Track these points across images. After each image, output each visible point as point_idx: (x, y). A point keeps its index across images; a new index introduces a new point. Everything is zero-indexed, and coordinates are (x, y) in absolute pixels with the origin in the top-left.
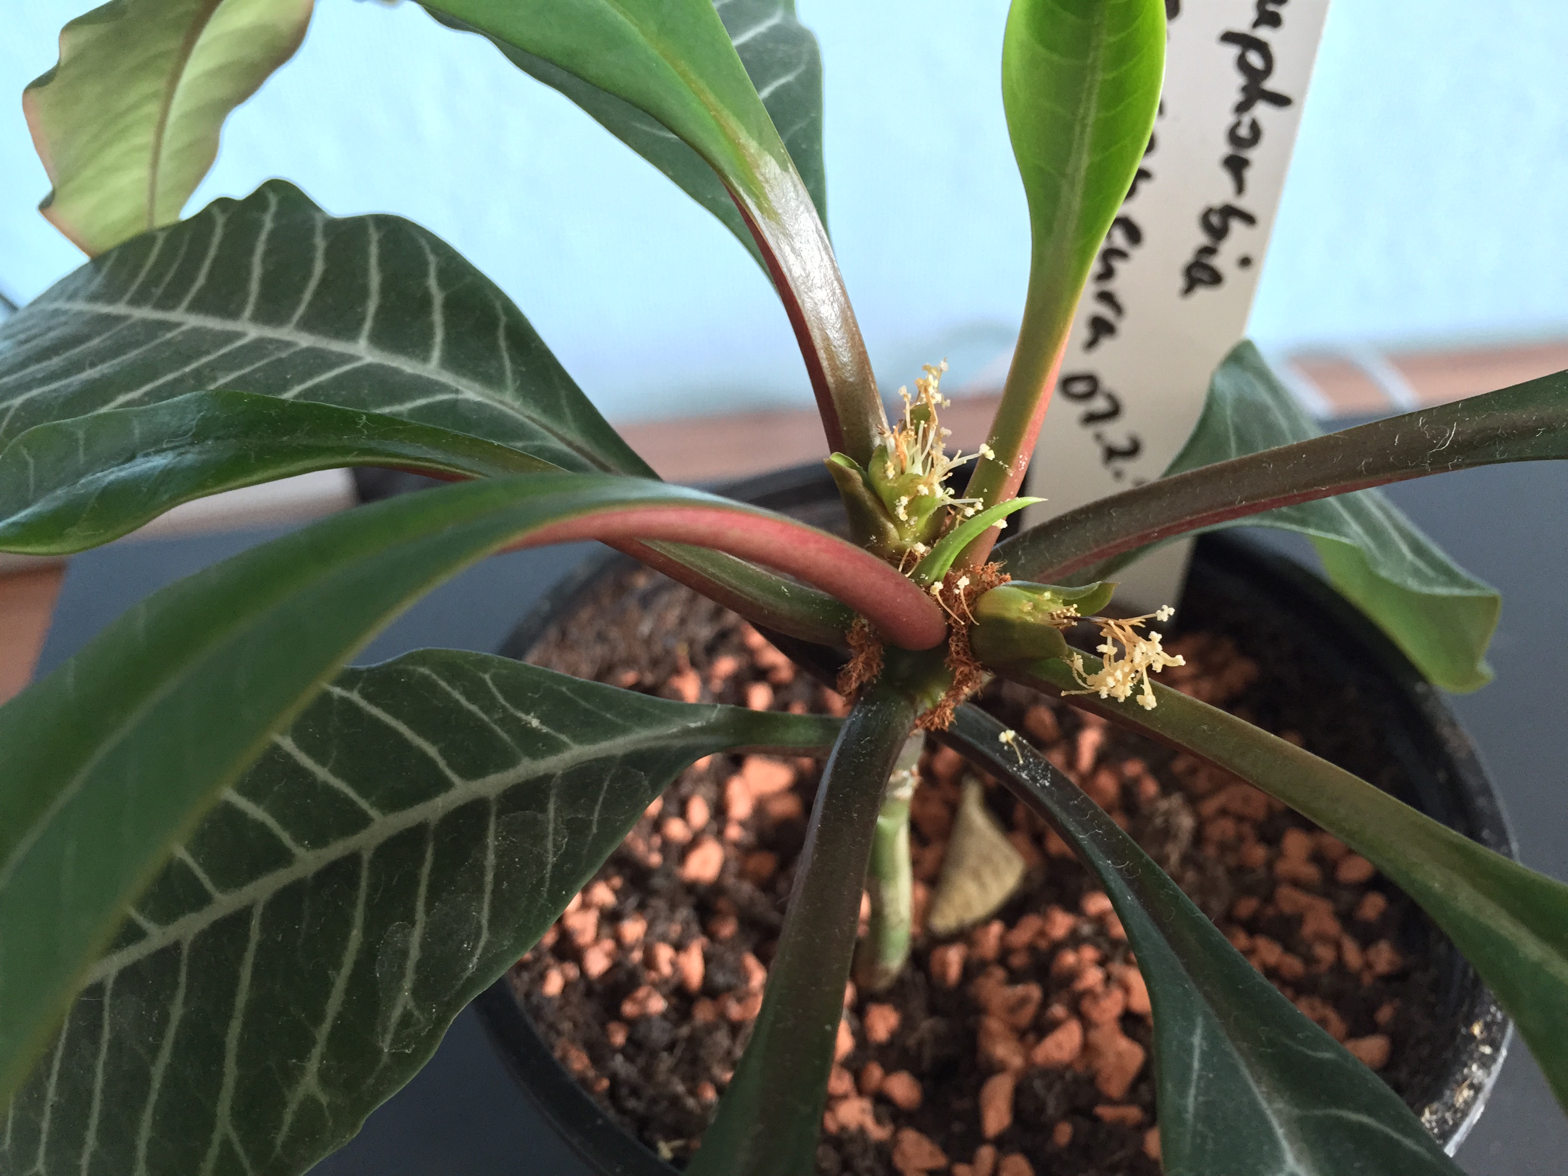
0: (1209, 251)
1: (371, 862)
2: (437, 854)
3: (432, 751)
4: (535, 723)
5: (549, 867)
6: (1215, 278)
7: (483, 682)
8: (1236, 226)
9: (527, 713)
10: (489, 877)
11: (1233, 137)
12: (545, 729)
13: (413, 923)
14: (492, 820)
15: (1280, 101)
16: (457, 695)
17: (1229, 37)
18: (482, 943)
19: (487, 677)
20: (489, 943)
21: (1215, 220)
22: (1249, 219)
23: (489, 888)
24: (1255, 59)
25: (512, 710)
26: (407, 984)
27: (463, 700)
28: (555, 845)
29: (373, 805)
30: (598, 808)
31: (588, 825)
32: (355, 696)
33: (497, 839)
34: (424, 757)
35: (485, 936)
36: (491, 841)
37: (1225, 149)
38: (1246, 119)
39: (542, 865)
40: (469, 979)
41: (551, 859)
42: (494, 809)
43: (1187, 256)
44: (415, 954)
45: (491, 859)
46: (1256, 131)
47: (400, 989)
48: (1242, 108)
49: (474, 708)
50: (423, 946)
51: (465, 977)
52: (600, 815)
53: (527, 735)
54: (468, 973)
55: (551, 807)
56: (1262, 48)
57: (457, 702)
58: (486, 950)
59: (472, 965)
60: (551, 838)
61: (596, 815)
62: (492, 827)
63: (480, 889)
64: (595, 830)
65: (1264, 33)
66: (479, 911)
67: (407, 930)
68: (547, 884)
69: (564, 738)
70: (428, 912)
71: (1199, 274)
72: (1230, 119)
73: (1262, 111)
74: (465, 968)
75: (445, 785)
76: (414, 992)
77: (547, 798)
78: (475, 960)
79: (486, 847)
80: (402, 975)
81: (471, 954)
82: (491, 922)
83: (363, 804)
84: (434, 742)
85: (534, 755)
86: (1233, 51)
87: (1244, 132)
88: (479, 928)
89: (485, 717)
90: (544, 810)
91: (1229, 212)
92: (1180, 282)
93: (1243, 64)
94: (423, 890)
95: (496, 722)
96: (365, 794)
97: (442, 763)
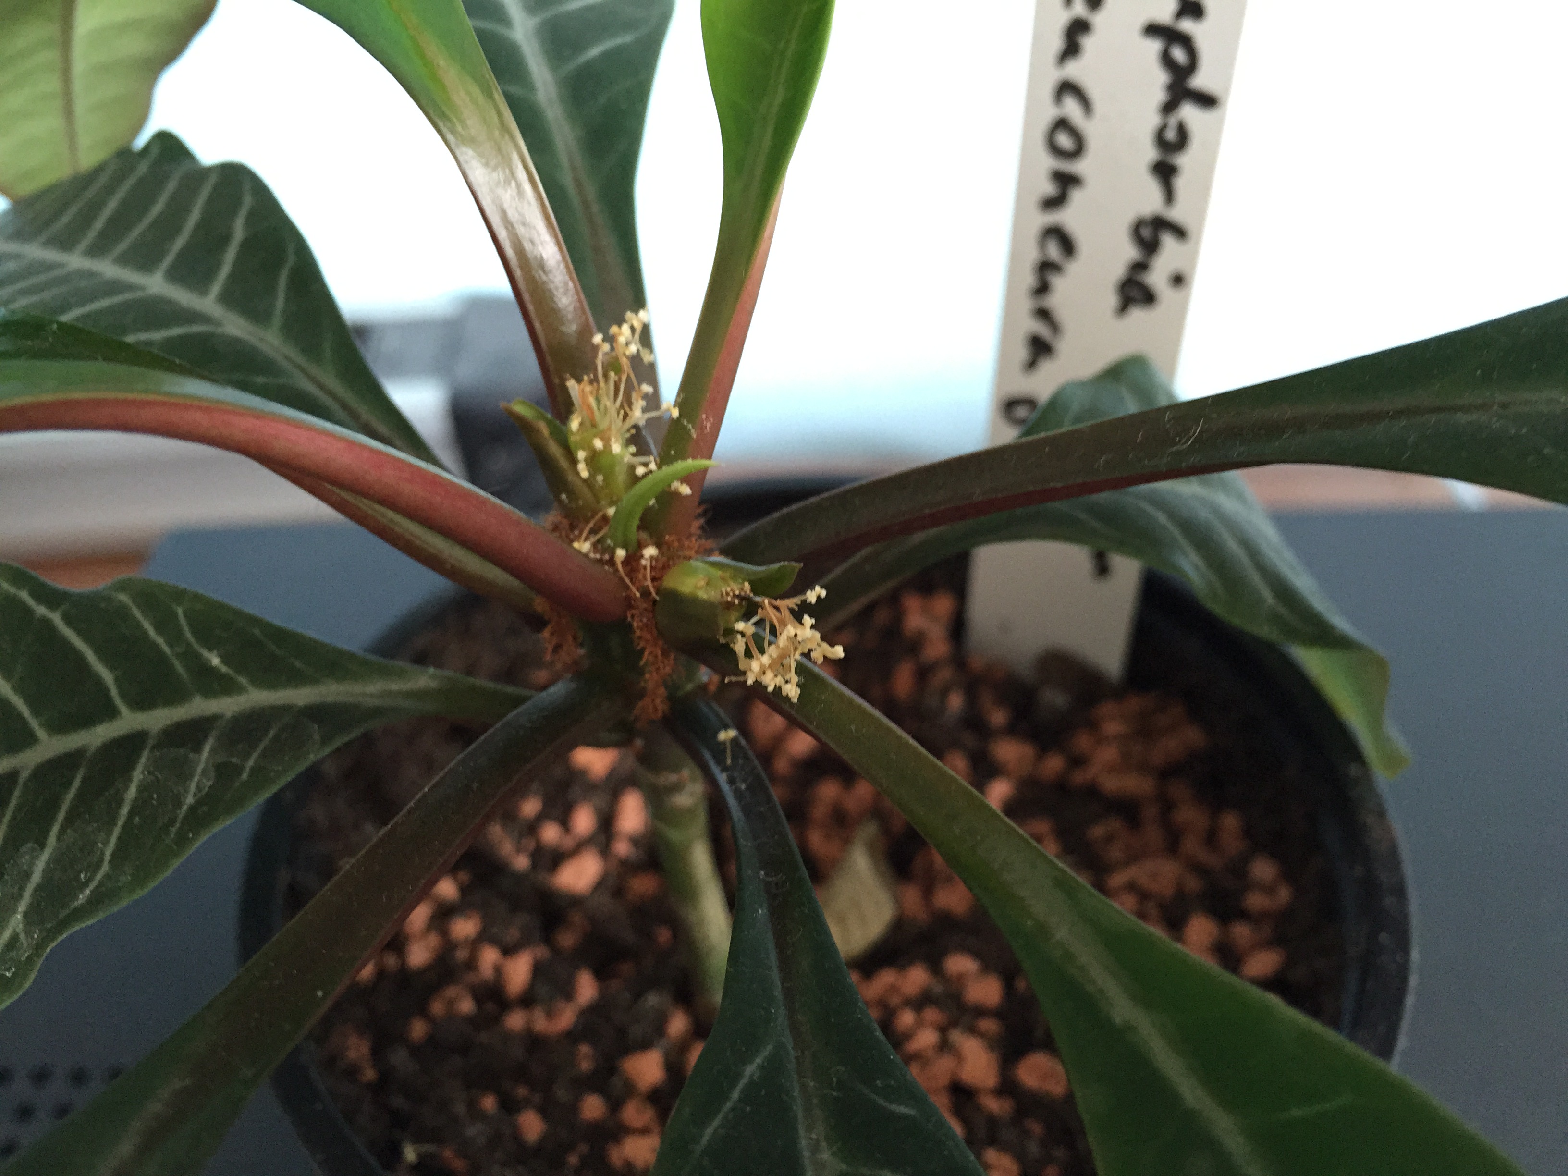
0: (1140, 267)
1: (25, 784)
2: (84, 781)
3: (107, 676)
4: (216, 661)
5: (185, 808)
6: (1148, 298)
7: (175, 615)
8: (1168, 241)
9: (210, 649)
10: (125, 811)
11: (1161, 141)
12: (224, 669)
13: (42, 846)
14: (146, 753)
15: (1207, 101)
16: (147, 626)
17: (1153, 30)
18: (99, 876)
19: (180, 611)
20: (107, 876)
21: (1146, 233)
22: (1180, 232)
23: (121, 822)
24: (1179, 54)
25: (196, 646)
26: (22, 907)
27: (152, 632)
28: (198, 787)
29: (41, 725)
30: (255, 755)
31: (239, 770)
32: (56, 618)
33: (143, 773)
34: (99, 682)
35: (105, 867)
36: (138, 775)
37: (1150, 154)
38: (1173, 121)
39: (178, 804)
40: (76, 910)
41: (190, 800)
42: (151, 742)
43: (1118, 270)
44: (36, 877)
45: (132, 792)
46: (1183, 135)
47: (15, 911)
48: (1169, 108)
49: (160, 641)
50: (47, 871)
51: (72, 907)
52: (255, 762)
53: (204, 671)
54: (76, 904)
55: (207, 748)
56: (1186, 41)
57: (145, 633)
58: (101, 884)
59: (82, 897)
60: (196, 779)
61: (251, 763)
62: (143, 760)
63: (113, 822)
64: (245, 776)
65: (1187, 25)
66: (106, 843)
67: (35, 854)
68: (178, 825)
69: (243, 680)
70: (59, 838)
71: (1134, 293)
72: (1154, 120)
73: (1189, 112)
74: (77, 898)
75: (112, 713)
76: (26, 915)
77: (206, 737)
78: (87, 892)
79: (130, 780)
80: (21, 896)
81: (86, 884)
82: (113, 855)
83: (34, 723)
84: (112, 668)
85: (209, 693)
86: (1155, 46)
87: (1171, 135)
88: (101, 860)
89: (166, 649)
90: (198, 749)
91: (1160, 224)
92: (1112, 300)
93: (1167, 60)
94: (61, 816)
95: (178, 655)
96: (36, 713)
97: (114, 692)
